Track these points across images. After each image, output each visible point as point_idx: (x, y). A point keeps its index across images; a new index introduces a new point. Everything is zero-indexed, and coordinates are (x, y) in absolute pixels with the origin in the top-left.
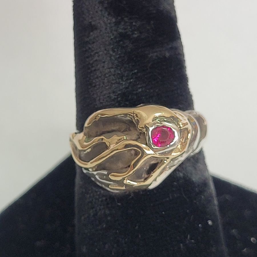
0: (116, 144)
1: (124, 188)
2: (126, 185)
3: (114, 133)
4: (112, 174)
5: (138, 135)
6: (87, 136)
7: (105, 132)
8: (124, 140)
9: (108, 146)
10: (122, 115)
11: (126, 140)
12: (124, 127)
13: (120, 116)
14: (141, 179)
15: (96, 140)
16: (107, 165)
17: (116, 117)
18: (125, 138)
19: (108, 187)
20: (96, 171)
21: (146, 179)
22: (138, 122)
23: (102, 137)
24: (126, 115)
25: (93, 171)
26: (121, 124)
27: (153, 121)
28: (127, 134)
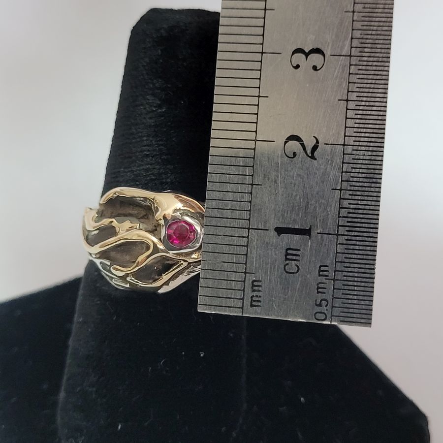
0: (126, 232)
1: (128, 286)
2: (131, 284)
3: (130, 218)
4: (115, 266)
5: (156, 227)
6: (100, 215)
7: (121, 214)
8: (136, 229)
9: (117, 232)
10: (142, 199)
11: (140, 229)
12: (143, 213)
13: (139, 199)
14: (149, 280)
15: (106, 221)
16: (113, 254)
17: (135, 199)
18: (138, 227)
19: (112, 280)
20: (99, 258)
21: (155, 280)
22: (157, 210)
23: (113, 220)
24: (146, 199)
25: (96, 258)
26: (141, 209)
27: (174, 213)
28: (143, 223)
